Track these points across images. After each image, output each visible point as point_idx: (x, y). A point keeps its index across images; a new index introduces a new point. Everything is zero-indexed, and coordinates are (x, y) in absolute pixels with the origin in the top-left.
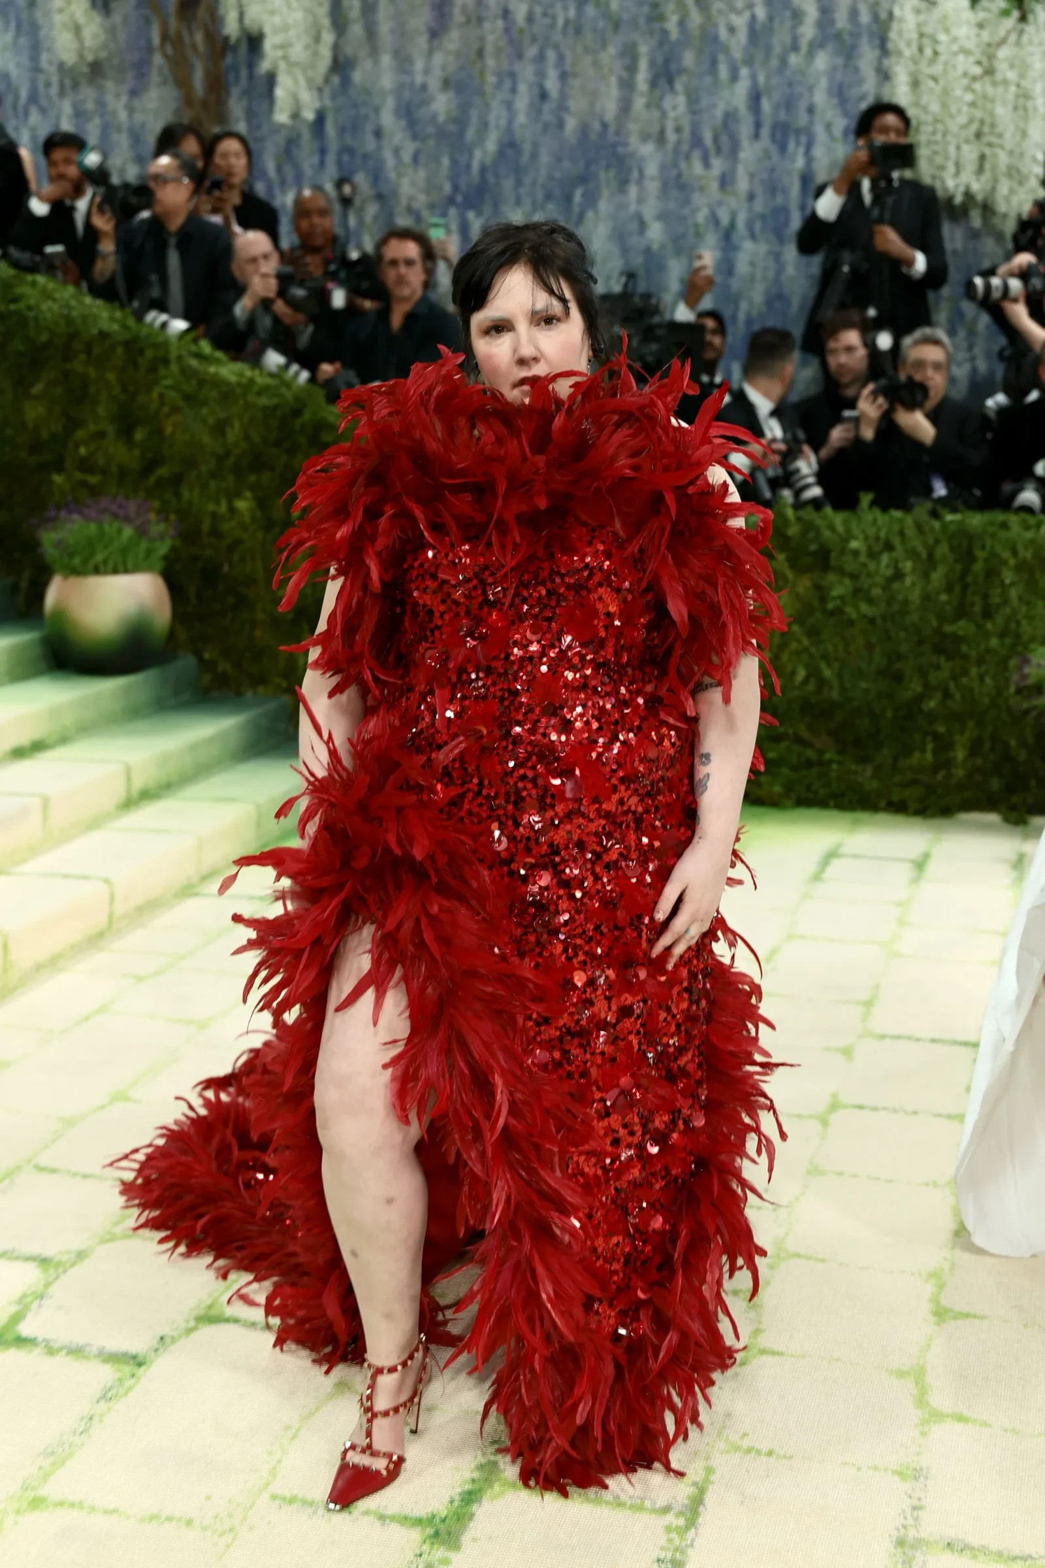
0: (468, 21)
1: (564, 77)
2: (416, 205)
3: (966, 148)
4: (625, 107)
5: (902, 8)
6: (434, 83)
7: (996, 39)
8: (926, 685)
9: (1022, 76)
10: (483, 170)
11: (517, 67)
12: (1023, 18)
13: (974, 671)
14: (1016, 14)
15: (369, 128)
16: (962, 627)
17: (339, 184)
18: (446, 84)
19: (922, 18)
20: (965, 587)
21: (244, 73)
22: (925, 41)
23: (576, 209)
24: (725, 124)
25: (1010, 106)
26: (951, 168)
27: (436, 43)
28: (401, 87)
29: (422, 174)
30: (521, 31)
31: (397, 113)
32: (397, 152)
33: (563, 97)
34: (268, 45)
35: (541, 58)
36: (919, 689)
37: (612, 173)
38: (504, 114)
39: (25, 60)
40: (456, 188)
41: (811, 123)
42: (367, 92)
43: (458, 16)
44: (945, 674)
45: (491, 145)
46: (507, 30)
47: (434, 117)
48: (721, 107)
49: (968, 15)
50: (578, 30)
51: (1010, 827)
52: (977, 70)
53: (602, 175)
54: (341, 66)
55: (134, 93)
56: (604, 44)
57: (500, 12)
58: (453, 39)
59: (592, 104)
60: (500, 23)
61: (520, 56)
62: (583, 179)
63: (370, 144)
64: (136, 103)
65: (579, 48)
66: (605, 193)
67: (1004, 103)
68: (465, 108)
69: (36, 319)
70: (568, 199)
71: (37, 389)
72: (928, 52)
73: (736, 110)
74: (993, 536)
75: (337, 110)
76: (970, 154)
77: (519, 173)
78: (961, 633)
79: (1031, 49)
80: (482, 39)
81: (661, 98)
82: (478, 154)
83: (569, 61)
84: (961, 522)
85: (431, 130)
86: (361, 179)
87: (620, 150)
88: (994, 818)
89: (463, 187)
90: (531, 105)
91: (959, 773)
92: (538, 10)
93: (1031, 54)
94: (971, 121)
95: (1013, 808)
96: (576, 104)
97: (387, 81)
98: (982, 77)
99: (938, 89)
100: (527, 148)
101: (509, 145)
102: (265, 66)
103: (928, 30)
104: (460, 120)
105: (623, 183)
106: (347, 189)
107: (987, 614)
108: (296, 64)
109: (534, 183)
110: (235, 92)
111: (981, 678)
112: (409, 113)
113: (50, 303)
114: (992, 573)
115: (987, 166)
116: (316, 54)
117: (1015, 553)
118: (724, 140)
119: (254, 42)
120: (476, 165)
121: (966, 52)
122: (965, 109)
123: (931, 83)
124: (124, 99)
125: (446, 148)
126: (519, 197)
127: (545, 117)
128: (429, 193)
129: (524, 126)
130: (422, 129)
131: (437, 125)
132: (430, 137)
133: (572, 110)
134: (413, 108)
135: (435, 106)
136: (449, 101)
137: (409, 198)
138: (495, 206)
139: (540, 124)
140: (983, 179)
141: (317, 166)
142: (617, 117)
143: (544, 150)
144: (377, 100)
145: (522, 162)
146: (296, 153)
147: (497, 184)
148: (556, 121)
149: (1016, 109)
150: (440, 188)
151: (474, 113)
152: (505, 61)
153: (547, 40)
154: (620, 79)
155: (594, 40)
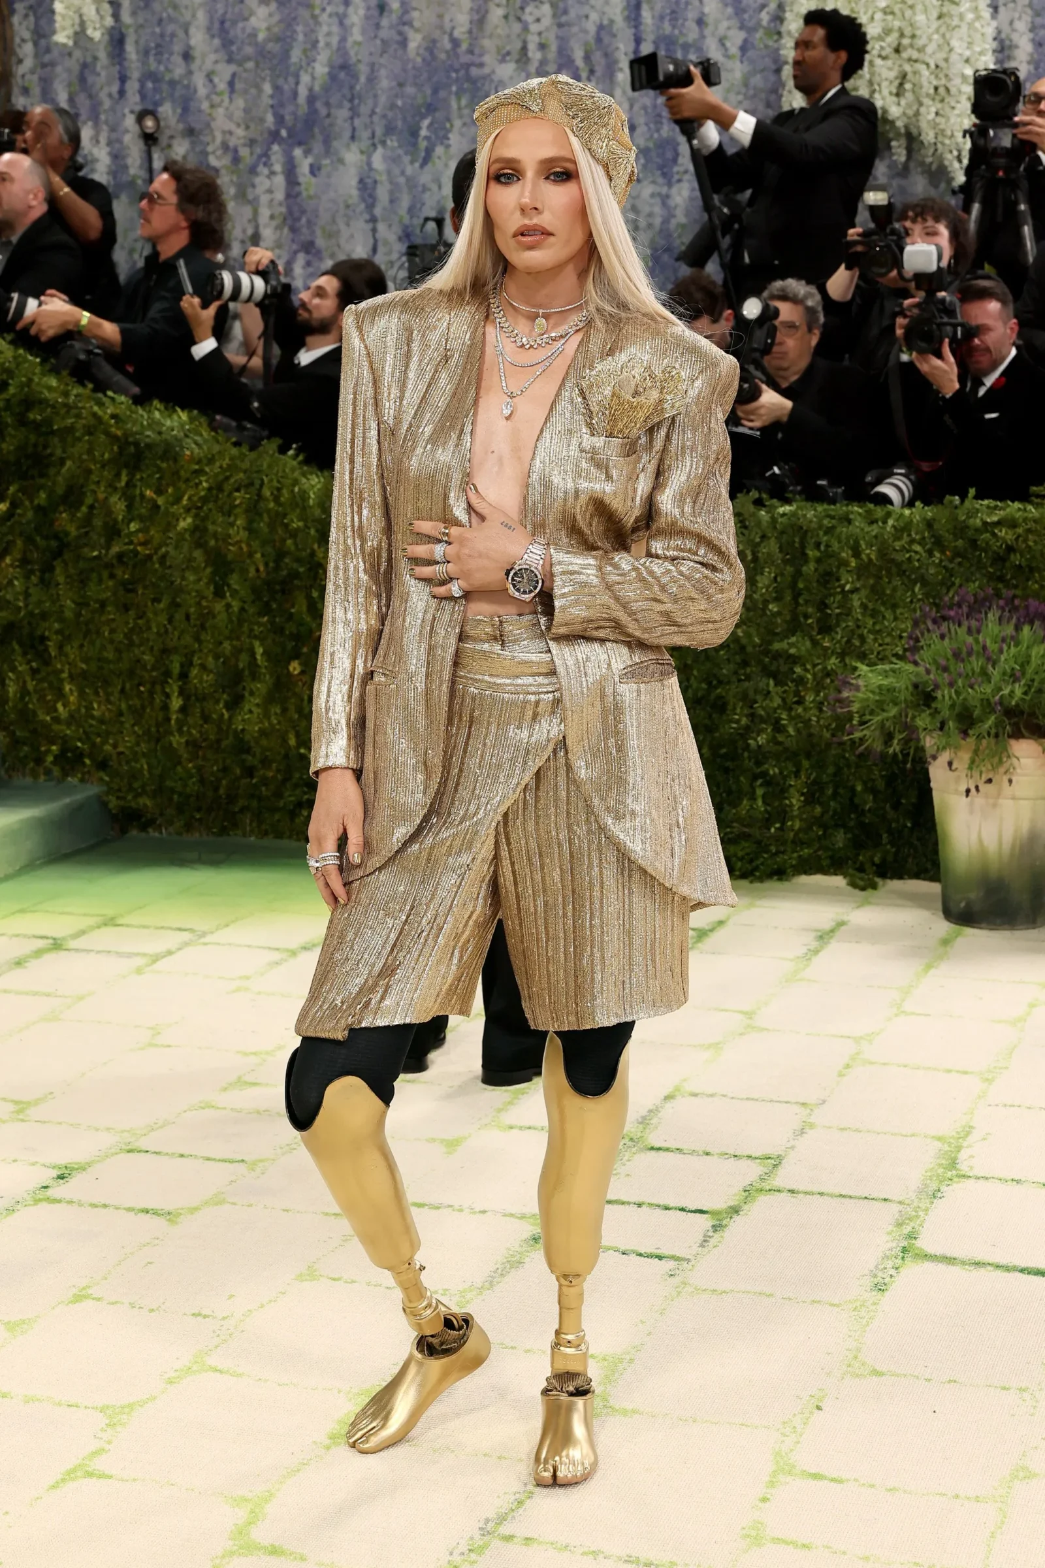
2: (232, 142)
4: (480, 20)
8: (752, 716)
10: (312, 99)
13: (810, 698)
15: (178, 48)
16: (796, 645)
17: (140, 118)
20: (796, 595)
23: (423, 144)
24: (599, 40)
25: (935, 14)
29: (240, 103)
31: (209, 29)
32: (209, 77)
33: (406, 8)
36: (744, 721)
37: (466, 99)
38: (335, 29)
40: (280, 120)
41: (703, 37)
42: (175, 7)
44: (777, 701)
45: (321, 69)
47: (253, 35)
48: (594, 16)
51: (857, 892)
53: (454, 104)
59: (440, 16)
62: (431, 108)
63: (179, 71)
68: (289, 23)
70: (414, 133)
73: (612, 22)
74: (829, 531)
75: (140, 27)
77: (354, 100)
78: (792, 651)
81: (522, 8)
82: (305, 79)
84: (794, 514)
85: (249, 50)
86: (167, 110)
87: (474, 71)
88: (839, 881)
89: (287, 118)
90: (367, 18)
91: (797, 825)
95: (861, 869)
96: (422, 16)
100: (363, 70)
101: (343, 68)
104: (284, 39)
106: (149, 123)
107: (826, 628)
109: (373, 113)
110: (20, 8)
111: (820, 706)
112: (223, 30)
114: (828, 578)
115: (908, 86)
117: (857, 553)
118: (597, 57)
120: (303, 92)
122: (879, 16)
125: (268, 72)
126: (354, 129)
127: (384, 33)
128: (247, 127)
129: (359, 44)
130: (239, 49)
131: (256, 44)
132: (249, 59)
133: (416, 24)
134: (227, 24)
135: (253, 21)
136: (271, 15)
137: (224, 132)
138: (327, 142)
139: (378, 42)
140: (903, 102)
141: (116, 96)
142: (470, 32)
143: (383, 72)
144: (187, 16)
145: (358, 87)
146: (91, 79)
147: (328, 115)
148: (398, 38)
149: (940, 17)
150: (262, 120)
151: (300, 29)
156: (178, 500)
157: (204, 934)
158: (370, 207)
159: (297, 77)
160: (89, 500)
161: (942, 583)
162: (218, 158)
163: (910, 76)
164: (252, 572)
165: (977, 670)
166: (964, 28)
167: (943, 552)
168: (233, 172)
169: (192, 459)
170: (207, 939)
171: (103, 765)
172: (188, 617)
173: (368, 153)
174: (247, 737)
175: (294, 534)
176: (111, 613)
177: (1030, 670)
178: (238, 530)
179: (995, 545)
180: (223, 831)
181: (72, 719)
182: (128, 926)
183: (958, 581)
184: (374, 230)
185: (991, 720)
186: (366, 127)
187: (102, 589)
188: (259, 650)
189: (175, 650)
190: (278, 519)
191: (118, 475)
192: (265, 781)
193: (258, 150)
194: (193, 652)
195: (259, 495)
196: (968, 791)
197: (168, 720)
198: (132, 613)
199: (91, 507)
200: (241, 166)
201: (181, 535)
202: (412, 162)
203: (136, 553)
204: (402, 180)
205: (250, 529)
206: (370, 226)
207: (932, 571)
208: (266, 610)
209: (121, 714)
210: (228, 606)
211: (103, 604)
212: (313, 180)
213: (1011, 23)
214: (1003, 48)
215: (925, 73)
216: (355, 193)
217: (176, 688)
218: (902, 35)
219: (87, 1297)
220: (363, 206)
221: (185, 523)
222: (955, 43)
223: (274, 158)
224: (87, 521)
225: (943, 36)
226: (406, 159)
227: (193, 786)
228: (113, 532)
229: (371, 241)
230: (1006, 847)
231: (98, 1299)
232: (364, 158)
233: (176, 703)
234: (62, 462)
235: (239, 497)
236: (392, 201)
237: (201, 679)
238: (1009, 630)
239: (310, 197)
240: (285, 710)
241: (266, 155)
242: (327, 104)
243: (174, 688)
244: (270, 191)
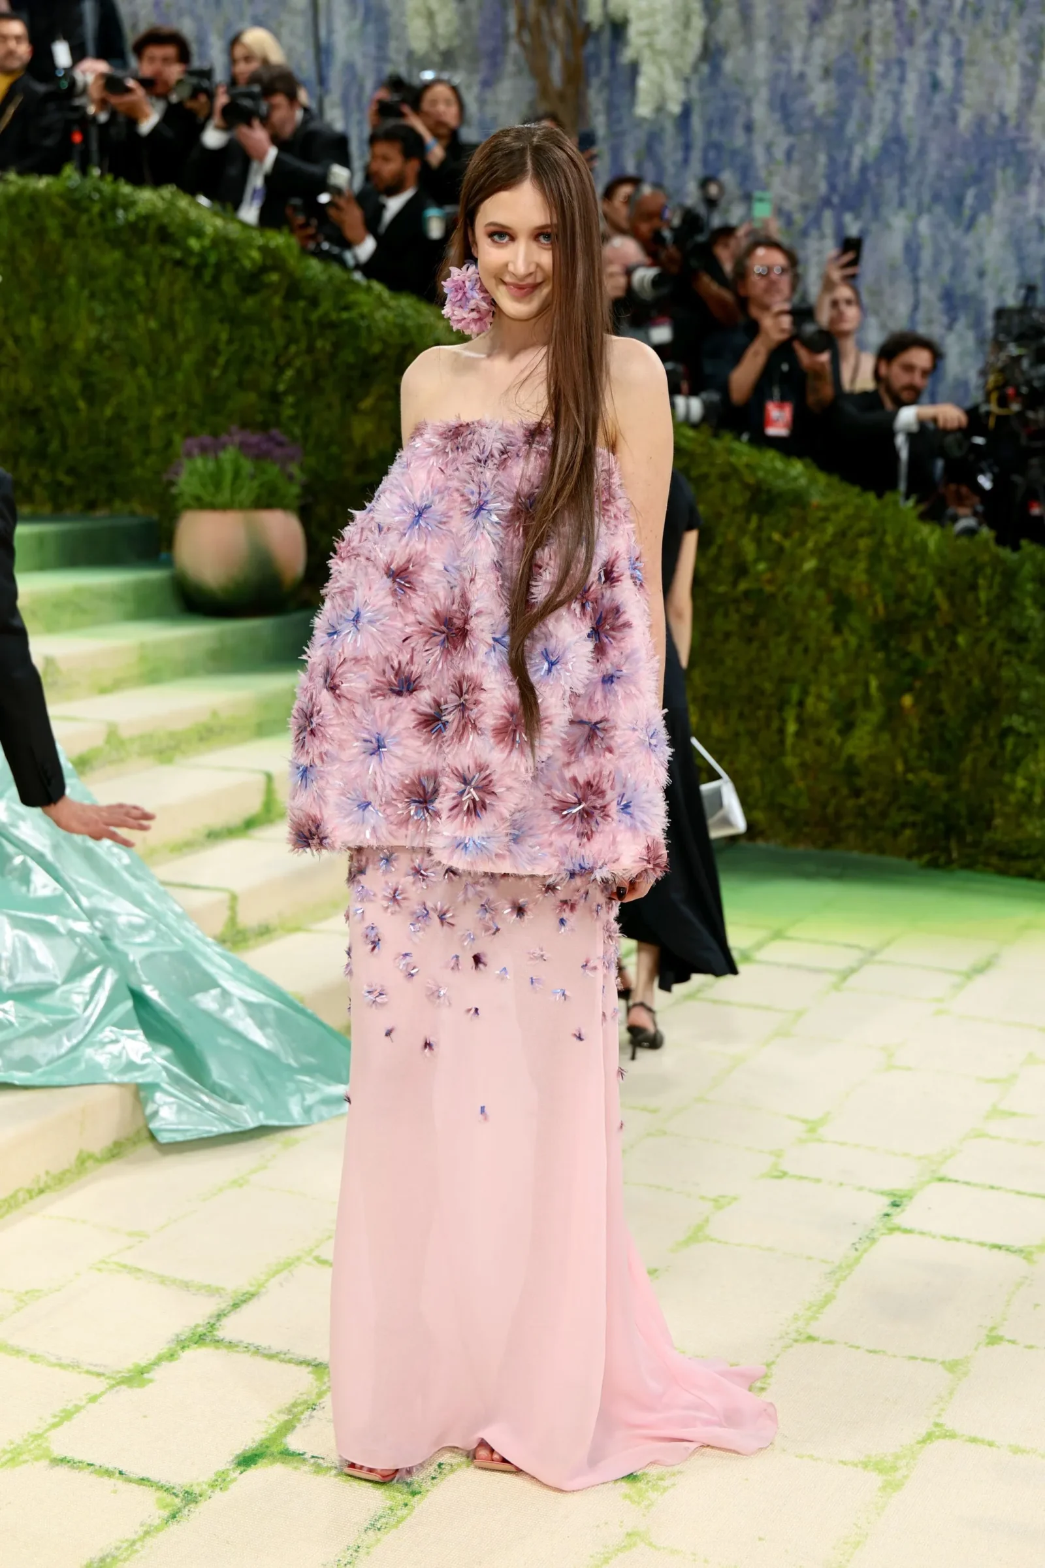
1: (959, 64)
2: (787, 206)
4: (1028, 98)
6: (813, 72)
10: (864, 168)
11: (907, 54)
15: (740, 120)
17: (704, 183)
18: (827, 73)
21: (606, 62)
23: (967, 212)
27: (816, 28)
28: (775, 77)
29: (795, 171)
30: (913, 14)
31: (771, 105)
32: (769, 147)
33: (958, 87)
34: (633, 32)
35: (935, 43)
37: (1010, 172)
38: (890, 105)
39: (372, 50)
40: (833, 187)
42: (739, 82)
45: (874, 141)
46: (897, 14)
47: (812, 109)
50: (977, 13)
53: (999, 175)
54: (711, 53)
55: (487, 84)
56: (1006, 27)
58: (836, 24)
59: (991, 95)
61: (911, 42)
62: (977, 179)
63: (739, 139)
64: (489, 95)
65: (978, 32)
66: (1001, 194)
68: (846, 99)
69: (369, 328)
70: (959, 201)
71: (366, 404)
75: (705, 101)
77: (903, 171)
80: (869, 23)
82: (858, 150)
83: (965, 48)
85: (807, 123)
86: (728, 177)
87: (1021, 146)
89: (841, 186)
90: (921, 96)
96: (973, 94)
97: (761, 70)
100: (914, 144)
101: (895, 141)
102: (628, 55)
104: (841, 114)
105: (1022, 184)
106: (713, 190)
108: (663, 52)
110: (595, 82)
112: (783, 105)
113: (384, 312)
116: (684, 41)
119: (618, 28)
120: (856, 163)
124: (476, 89)
125: (823, 144)
126: (902, 197)
127: (936, 110)
128: (802, 193)
129: (911, 119)
130: (798, 123)
131: (815, 118)
132: (805, 131)
133: (967, 101)
134: (788, 99)
135: (812, 97)
136: (829, 92)
137: (781, 198)
138: (876, 208)
139: (930, 117)
141: (680, 163)
142: (1019, 110)
143: (933, 145)
144: (749, 91)
145: (908, 159)
146: (657, 148)
147: (879, 184)
148: (949, 114)
150: (815, 187)
152: (893, 47)
153: (942, 24)
154: (1023, 67)
155: (995, 24)
156: (802, 542)
157: (873, 953)
158: (914, 268)
159: (850, 149)
160: (719, 541)
164: (870, 611)
169: (819, 508)
170: (878, 957)
172: (806, 650)
173: (914, 220)
174: (857, 761)
175: (913, 578)
176: (734, 643)
178: (859, 574)
180: (827, 845)
182: (799, 939)
184: (916, 291)
186: (914, 195)
187: (727, 622)
188: (874, 684)
189: (792, 680)
190: (898, 564)
191: (748, 520)
192: (872, 803)
193: (811, 214)
194: (810, 683)
195: (881, 543)
197: (782, 742)
198: (756, 644)
199: (720, 548)
200: (795, 229)
201: (805, 578)
202: (957, 227)
203: (761, 591)
204: (945, 246)
205: (871, 572)
206: (913, 286)
208: (884, 646)
209: (737, 734)
210: (845, 643)
211: (727, 636)
216: (900, 255)
217: (793, 715)
219: (1001, 1338)
220: (905, 270)
221: (810, 565)
223: (826, 222)
226: (951, 226)
227: (804, 803)
228: (741, 570)
229: (914, 300)
231: (1013, 1342)
232: (910, 223)
233: (792, 728)
235: (864, 544)
236: (934, 264)
237: (816, 707)
240: (894, 738)
241: (817, 221)
242: (879, 174)
243: (791, 714)
244: (820, 252)
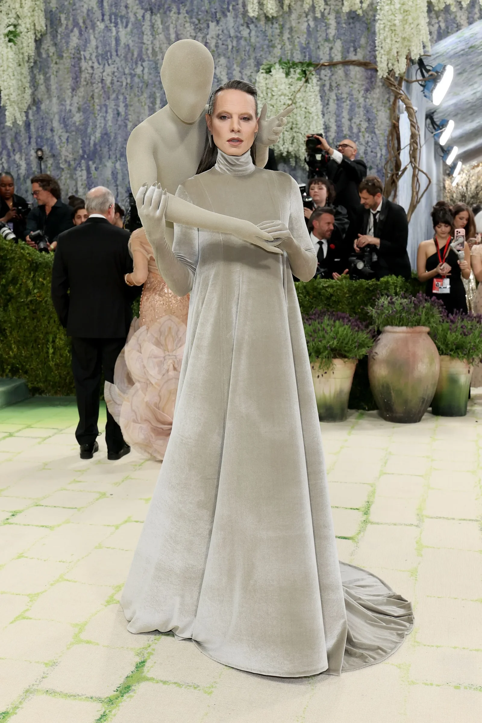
0: (87, 84)
1: (126, 106)
2: (68, 160)
3: (286, 133)
5: (259, 77)
6: (74, 109)
7: (297, 90)
9: (307, 105)
10: (95, 145)
11: (107, 103)
12: (307, 81)
14: (304, 79)
15: (49, 127)
17: (36, 151)
18: (79, 109)
19: (267, 82)
22: (268, 90)
25: (303, 117)
26: (281, 142)
27: (74, 93)
28: (61, 111)
29: (70, 146)
30: (109, 88)
31: (59, 121)
32: (60, 137)
33: (126, 114)
34: (3, 94)
35: (117, 98)
38: (103, 121)
40: (84, 152)
42: (48, 114)
43: (83, 83)
45: (98, 135)
46: (103, 87)
47: (75, 123)
49: (285, 80)
50: (131, 88)
52: (290, 102)
54: (36, 102)
56: (142, 92)
57: (100, 80)
58: (81, 92)
59: (138, 117)
60: (100, 84)
61: (109, 98)
63: (49, 135)
65: (132, 95)
67: (300, 116)
68: (87, 119)
72: (270, 95)
75: (36, 121)
76: (288, 136)
77: (109, 145)
79: (310, 94)
80: (93, 91)
82: (93, 138)
83: (128, 100)
85: (73, 128)
86: (45, 148)
89: (87, 151)
90: (113, 117)
92: (115, 79)
93: (311, 96)
94: (288, 123)
97: (55, 109)
98: (291, 104)
99: (274, 110)
100: (112, 135)
101: (105, 135)
102: (2, 103)
103: (269, 86)
104: (85, 124)
106: (40, 153)
108: (14, 102)
109: (116, 149)
112: (64, 121)
115: (295, 141)
116: (23, 98)
120: (92, 142)
121: (285, 95)
123: (271, 107)
125: (80, 136)
126: (110, 155)
127: (119, 123)
128: (73, 154)
129: (111, 126)
130: (70, 128)
131: (76, 126)
132: (73, 131)
133: (130, 120)
134: (66, 119)
135: (75, 118)
136: (81, 116)
137: (65, 156)
138: (101, 159)
139: (117, 126)
140: (294, 146)
141: (28, 143)
143: (119, 136)
144: (52, 117)
145: (111, 141)
146: (19, 138)
147: (101, 150)
148: (124, 124)
149: (305, 118)
150: (78, 152)
151: (90, 121)
152: (102, 100)
153: (119, 91)
154: (149, 107)
155: (138, 92)
157: (61, 430)
158: (116, 181)
159: (90, 137)
160: (20, 282)
161: (309, 307)
162: (63, 165)
163: (296, 138)
165: (321, 336)
166: (314, 122)
167: (309, 296)
168: (68, 170)
170: (63, 432)
171: (26, 372)
173: (114, 163)
176: (28, 321)
177: (339, 336)
179: (327, 294)
181: (15, 357)
182: (36, 428)
183: (314, 306)
184: (117, 189)
185: (327, 352)
186: (114, 154)
187: (26, 312)
189: (51, 333)
193: (77, 162)
194: (57, 334)
196: (318, 376)
197: (48, 357)
198: (35, 320)
199: (21, 284)
200: (71, 167)
203: (36, 300)
206: (116, 188)
207: (306, 303)
209: (32, 355)
211: (25, 318)
212: (96, 172)
213: (329, 119)
214: (327, 128)
215: (301, 136)
216: (110, 176)
217: (51, 346)
218: (293, 124)
219: (23, 556)
220: (113, 181)
222: (311, 127)
223: (82, 165)
224: (20, 289)
225: (306, 124)
228: (28, 293)
229: (116, 193)
230: (332, 395)
231: (27, 557)
232: (113, 165)
233: (51, 351)
234: (10, 269)
236: (123, 179)
238: (332, 322)
239: (95, 178)
241: (80, 164)
242: (100, 147)
243: (50, 346)
244: (81, 176)
